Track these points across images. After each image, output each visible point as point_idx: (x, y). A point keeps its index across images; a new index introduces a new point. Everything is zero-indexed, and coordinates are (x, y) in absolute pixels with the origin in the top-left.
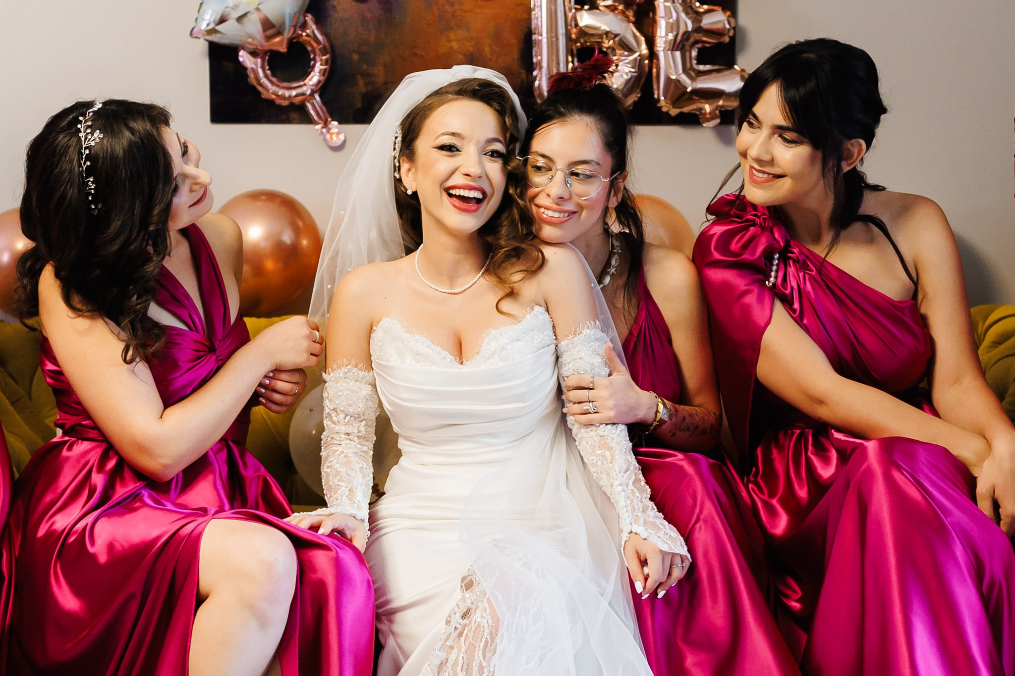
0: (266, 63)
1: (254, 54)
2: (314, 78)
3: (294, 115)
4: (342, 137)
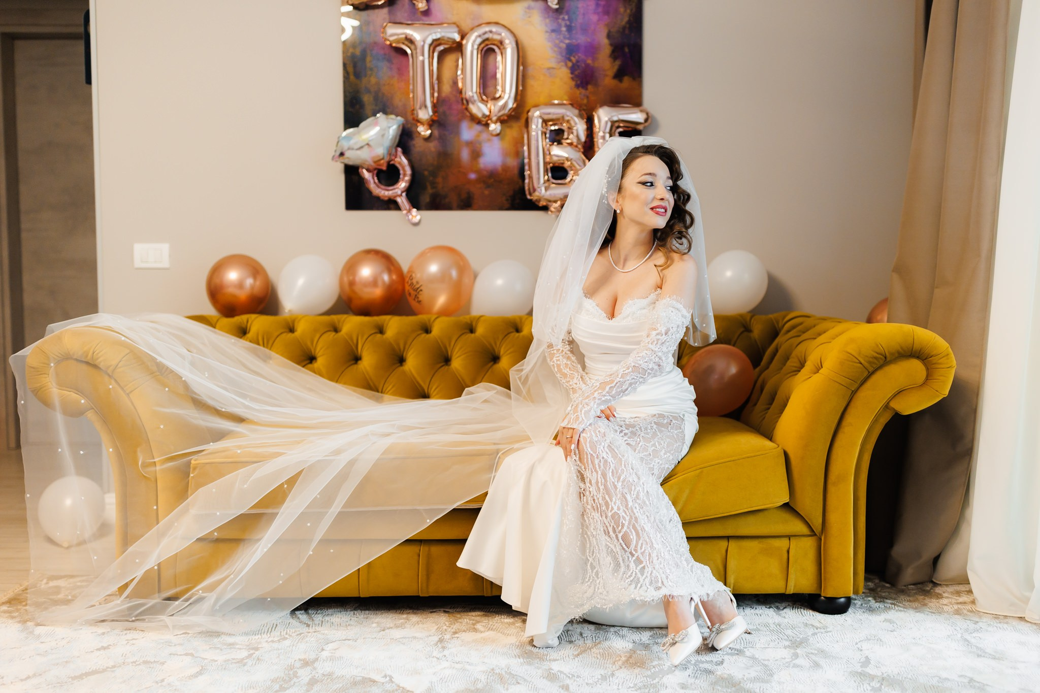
0: (375, 176)
1: (368, 170)
2: (403, 185)
3: (392, 206)
4: (418, 218)
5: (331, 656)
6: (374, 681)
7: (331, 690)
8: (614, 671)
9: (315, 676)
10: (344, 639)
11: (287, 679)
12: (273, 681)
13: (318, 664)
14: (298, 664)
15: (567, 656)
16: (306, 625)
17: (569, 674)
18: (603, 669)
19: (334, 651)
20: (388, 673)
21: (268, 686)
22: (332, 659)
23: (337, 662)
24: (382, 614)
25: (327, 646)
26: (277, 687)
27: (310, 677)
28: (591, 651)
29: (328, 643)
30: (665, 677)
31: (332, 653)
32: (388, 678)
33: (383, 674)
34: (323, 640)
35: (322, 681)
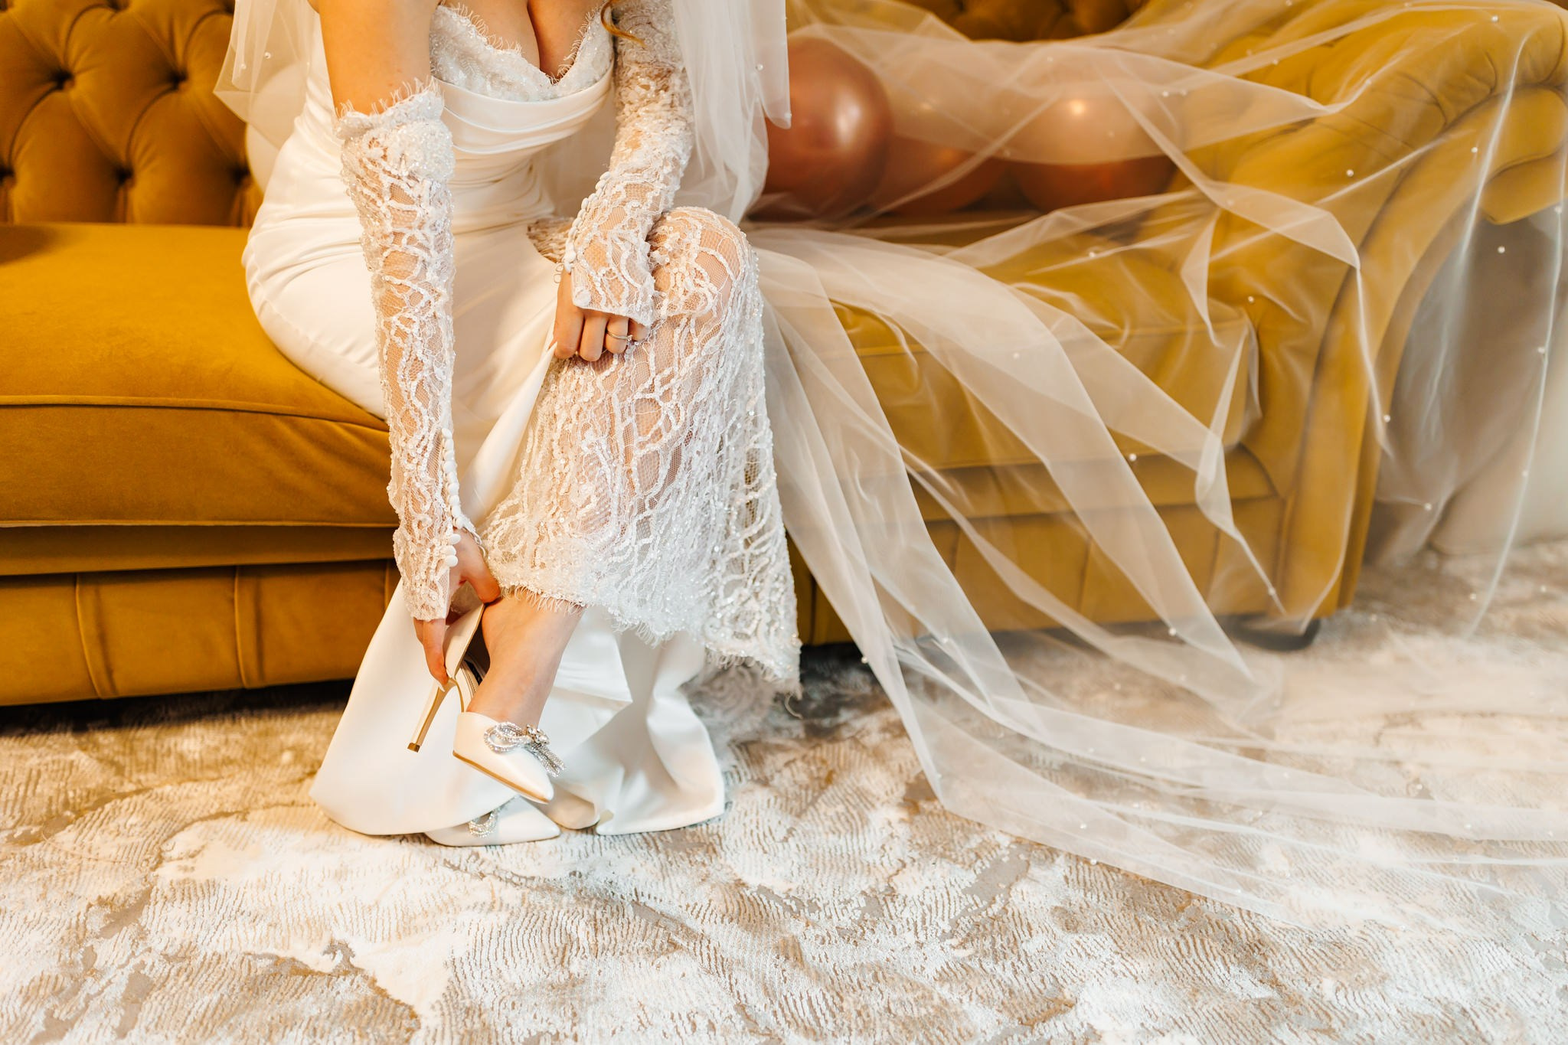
5: (184, 881)
6: (306, 972)
7: (188, 1022)
8: (890, 878)
9: (143, 964)
10: (213, 811)
11: (68, 984)
12: (27, 999)
13: (151, 914)
14: (96, 923)
15: (767, 834)
16: (114, 769)
17: (788, 897)
18: (862, 872)
19: (189, 863)
20: (339, 935)
21: (12, 1018)
22: (186, 891)
23: (200, 902)
24: (302, 714)
25: (171, 843)
26: (37, 1022)
27: (129, 970)
28: (817, 810)
29: (174, 833)
30: (1013, 889)
31: (186, 869)
32: (339, 957)
33: (325, 944)
34: (160, 822)
35: (163, 985)
